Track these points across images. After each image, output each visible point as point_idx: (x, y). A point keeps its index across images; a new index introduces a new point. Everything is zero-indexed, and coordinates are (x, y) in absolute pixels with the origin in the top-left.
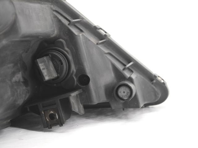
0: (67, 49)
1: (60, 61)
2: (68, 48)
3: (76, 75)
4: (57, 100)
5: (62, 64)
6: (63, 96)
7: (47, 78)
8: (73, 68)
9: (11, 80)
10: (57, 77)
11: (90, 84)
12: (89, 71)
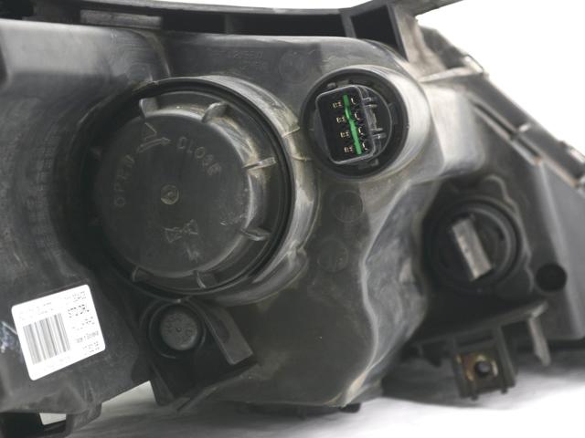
0: (509, 200)
1: (498, 230)
2: (512, 196)
3: (532, 266)
4: (497, 325)
5: (502, 236)
6: (511, 318)
7: (476, 273)
8: (526, 249)
9: (397, 279)
10: (487, 266)
11: (570, 289)
12: (564, 257)
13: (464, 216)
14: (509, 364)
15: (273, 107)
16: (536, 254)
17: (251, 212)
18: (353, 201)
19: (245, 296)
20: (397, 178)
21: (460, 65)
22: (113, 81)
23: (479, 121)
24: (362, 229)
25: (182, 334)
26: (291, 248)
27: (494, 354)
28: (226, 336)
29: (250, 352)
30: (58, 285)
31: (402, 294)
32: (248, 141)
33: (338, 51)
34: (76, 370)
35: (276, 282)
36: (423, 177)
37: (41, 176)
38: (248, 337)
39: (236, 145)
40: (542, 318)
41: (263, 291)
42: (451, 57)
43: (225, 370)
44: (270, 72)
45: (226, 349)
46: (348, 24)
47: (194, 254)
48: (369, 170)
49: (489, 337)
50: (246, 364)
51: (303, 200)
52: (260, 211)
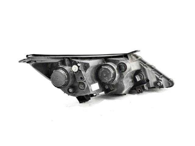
0: (143, 73)
3: (146, 80)
4: (141, 86)
5: (142, 77)
6: (142, 85)
7: (138, 81)
8: (145, 78)
9: (129, 81)
10: (140, 80)
11: (150, 82)
12: (149, 78)
13: (138, 74)
14: (142, 90)
15: (115, 66)
16: (146, 78)
17: (112, 76)
18: (123, 74)
19: (112, 84)
20: (127, 72)
21: (138, 58)
22: (99, 65)
23: (140, 64)
24: (123, 77)
25: (107, 87)
26: (116, 79)
27: (141, 89)
28: (111, 87)
29: (113, 89)
30: (95, 83)
31: (130, 83)
32: (112, 70)
33: (121, 60)
34: (97, 91)
35: (115, 82)
36: (130, 72)
37: (93, 73)
38: (113, 87)
39: (110, 70)
40: (146, 85)
41: (114, 83)
42: (137, 57)
43: (111, 91)
44: (114, 62)
45: (111, 89)
46: (123, 56)
47: (107, 80)
48: (124, 72)
49: (140, 87)
50: (113, 90)
51: (117, 75)
52: (113, 76)
